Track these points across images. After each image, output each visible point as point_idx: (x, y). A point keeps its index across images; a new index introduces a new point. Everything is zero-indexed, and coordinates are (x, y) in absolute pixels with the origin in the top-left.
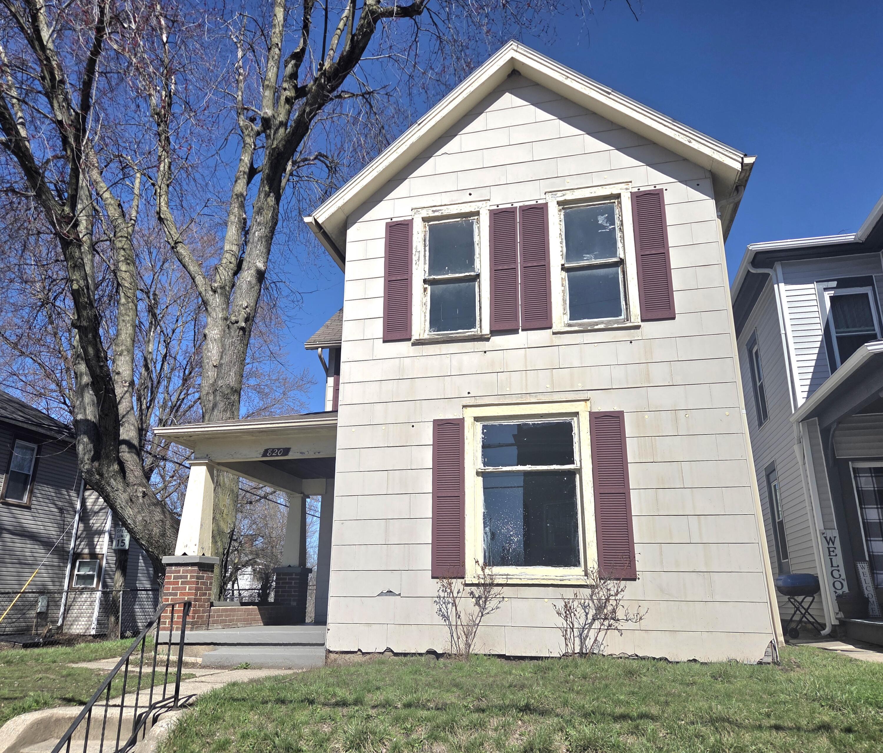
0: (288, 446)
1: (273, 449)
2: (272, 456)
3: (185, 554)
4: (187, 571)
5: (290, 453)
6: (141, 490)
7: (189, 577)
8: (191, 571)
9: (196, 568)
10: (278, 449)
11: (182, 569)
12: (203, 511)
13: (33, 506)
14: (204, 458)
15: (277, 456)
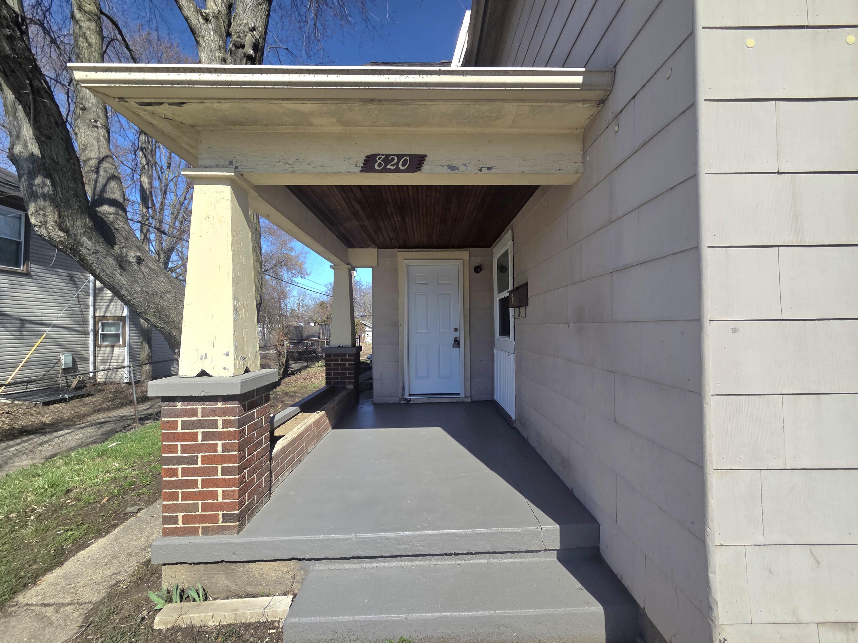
0: (418, 151)
1: (388, 156)
2: (385, 170)
3: (203, 374)
4: (214, 412)
5: (426, 167)
6: (133, 254)
7: (220, 423)
8: (223, 412)
9: (234, 405)
10: (400, 157)
11: (200, 407)
12: (236, 282)
13: (32, 273)
14: (225, 168)
15: (397, 170)
